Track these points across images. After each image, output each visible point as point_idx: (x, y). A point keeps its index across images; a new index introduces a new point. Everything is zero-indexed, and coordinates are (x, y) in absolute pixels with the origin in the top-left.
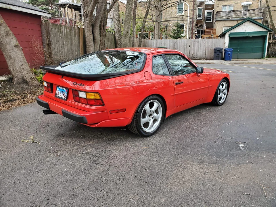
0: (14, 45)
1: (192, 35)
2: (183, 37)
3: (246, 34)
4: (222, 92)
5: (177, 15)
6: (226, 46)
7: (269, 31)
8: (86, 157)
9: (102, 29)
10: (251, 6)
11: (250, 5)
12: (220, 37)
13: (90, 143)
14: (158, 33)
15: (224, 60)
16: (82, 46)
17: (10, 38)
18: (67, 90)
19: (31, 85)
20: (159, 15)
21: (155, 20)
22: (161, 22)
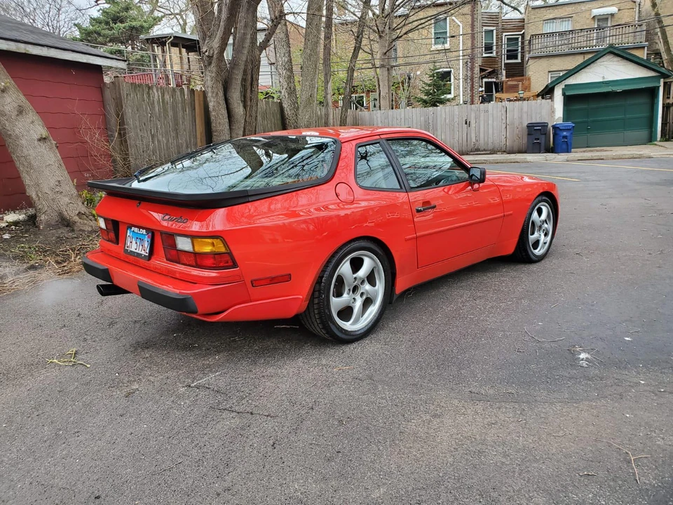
0: (36, 137)
1: (472, 96)
2: (448, 100)
3: (605, 86)
4: (540, 227)
5: (434, 48)
6: (556, 118)
7: (664, 76)
8: (197, 396)
9: (249, 91)
10: (616, 16)
11: (612, 15)
12: (540, 97)
13: (210, 361)
14: (387, 95)
15: (552, 152)
16: (201, 134)
17: (29, 121)
18: (150, 234)
19: (81, 230)
20: (388, 51)
21: (378, 63)
22: (392, 67)
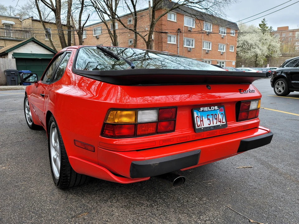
3: (33, 56)
10: (14, 26)
